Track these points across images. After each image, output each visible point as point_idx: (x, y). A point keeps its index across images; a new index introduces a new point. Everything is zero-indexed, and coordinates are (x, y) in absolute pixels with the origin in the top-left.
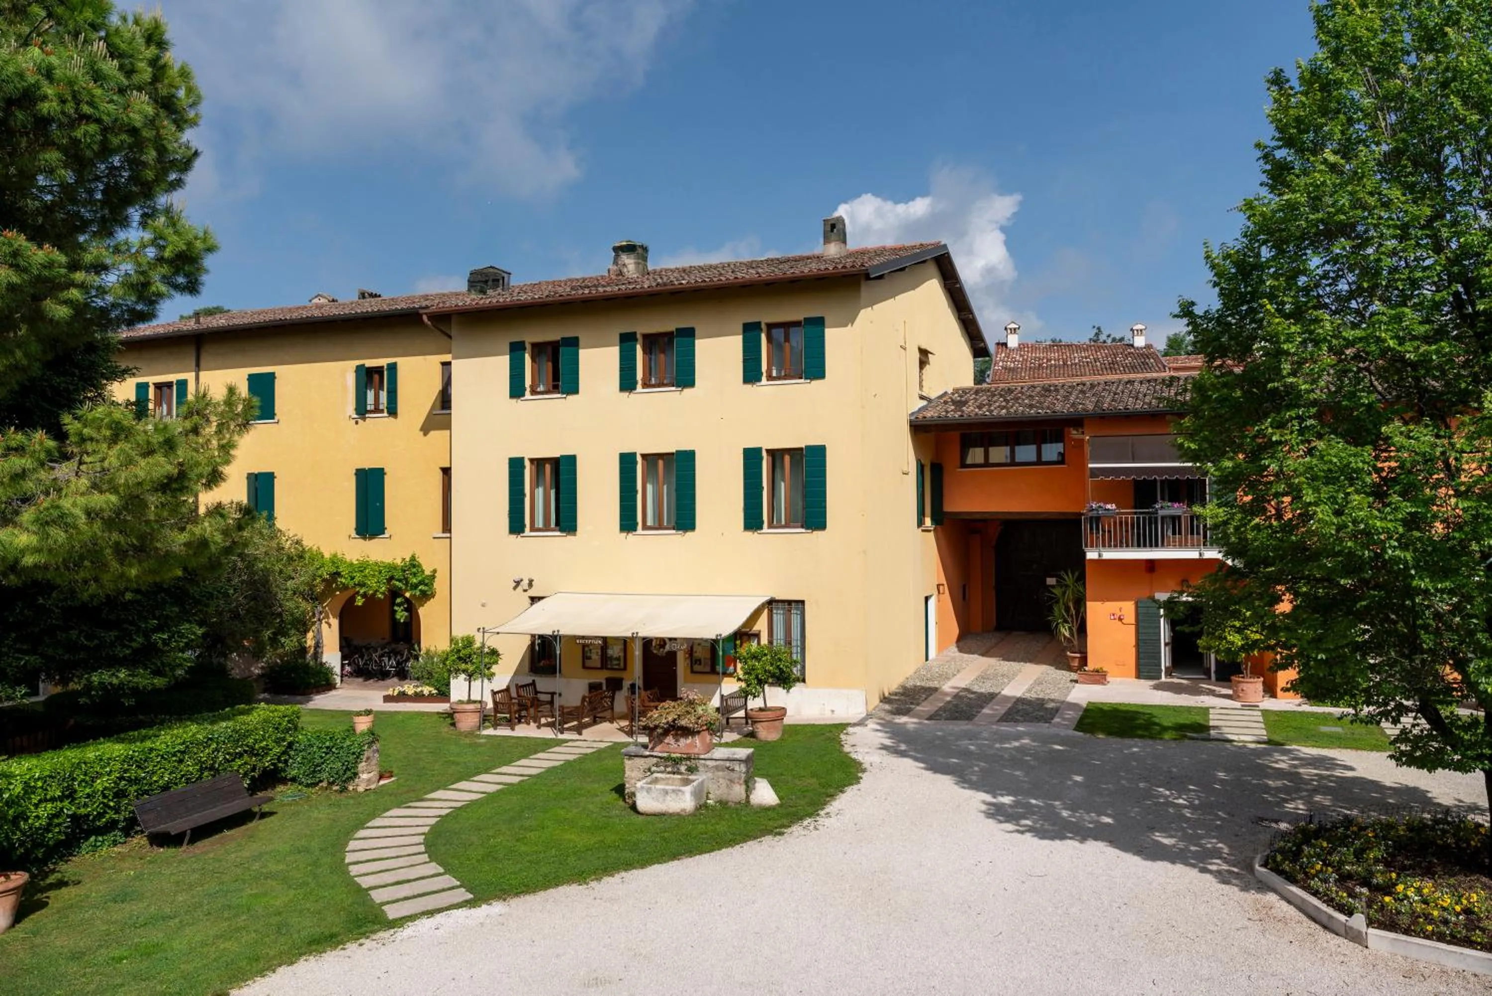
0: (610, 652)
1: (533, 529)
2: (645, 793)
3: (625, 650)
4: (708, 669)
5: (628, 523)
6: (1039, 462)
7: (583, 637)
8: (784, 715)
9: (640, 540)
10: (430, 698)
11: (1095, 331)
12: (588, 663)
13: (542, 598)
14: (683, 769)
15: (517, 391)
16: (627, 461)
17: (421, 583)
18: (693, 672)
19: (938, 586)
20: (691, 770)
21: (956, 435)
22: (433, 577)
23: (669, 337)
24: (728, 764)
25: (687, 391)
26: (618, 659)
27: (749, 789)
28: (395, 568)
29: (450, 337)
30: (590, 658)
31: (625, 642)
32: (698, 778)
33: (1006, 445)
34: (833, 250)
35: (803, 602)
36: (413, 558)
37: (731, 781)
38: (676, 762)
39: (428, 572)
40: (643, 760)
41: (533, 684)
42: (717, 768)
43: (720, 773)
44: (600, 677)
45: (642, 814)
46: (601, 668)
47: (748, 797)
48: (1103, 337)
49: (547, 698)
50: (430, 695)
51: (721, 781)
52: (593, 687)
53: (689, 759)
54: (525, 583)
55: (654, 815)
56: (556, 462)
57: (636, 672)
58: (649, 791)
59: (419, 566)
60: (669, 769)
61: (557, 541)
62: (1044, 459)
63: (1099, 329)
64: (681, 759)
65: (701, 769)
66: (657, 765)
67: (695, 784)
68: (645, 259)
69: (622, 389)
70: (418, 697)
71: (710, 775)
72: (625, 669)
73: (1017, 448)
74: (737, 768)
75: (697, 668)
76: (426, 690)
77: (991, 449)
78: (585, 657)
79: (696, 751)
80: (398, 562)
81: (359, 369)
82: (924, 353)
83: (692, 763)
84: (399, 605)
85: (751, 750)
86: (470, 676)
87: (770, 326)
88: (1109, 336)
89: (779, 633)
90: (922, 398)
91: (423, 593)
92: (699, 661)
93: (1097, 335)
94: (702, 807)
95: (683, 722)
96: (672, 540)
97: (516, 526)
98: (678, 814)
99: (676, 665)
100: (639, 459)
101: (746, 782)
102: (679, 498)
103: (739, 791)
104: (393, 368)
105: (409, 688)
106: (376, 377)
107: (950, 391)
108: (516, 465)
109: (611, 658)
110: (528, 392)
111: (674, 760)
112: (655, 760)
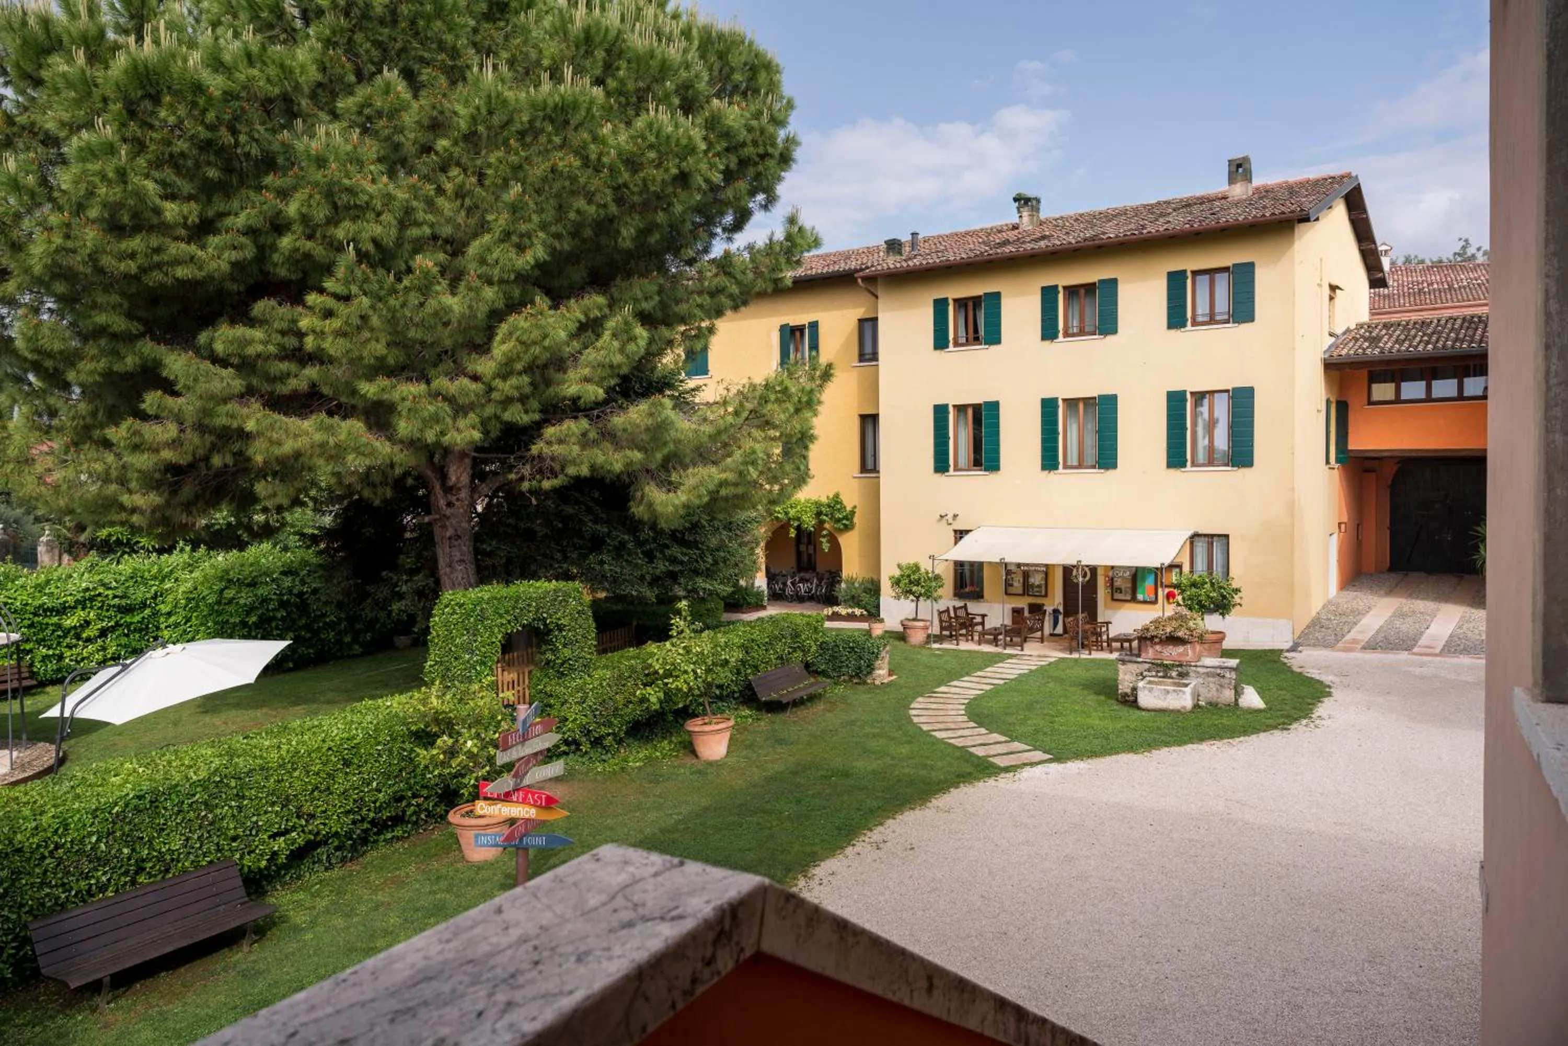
0: (1032, 580)
1: (956, 469)
2: (1146, 692)
3: (1046, 579)
4: (1129, 598)
5: (1050, 461)
6: (1461, 397)
7: (1027, 565)
8: (1223, 639)
9: (1061, 478)
10: (861, 618)
11: (1462, 243)
12: (1011, 590)
13: (967, 532)
14: (1174, 674)
15: (941, 343)
16: (1049, 407)
17: (846, 518)
18: (1113, 599)
19: (1340, 524)
20: (1182, 675)
21: (1364, 373)
22: (853, 513)
23: (1090, 288)
24: (1219, 671)
25: (1110, 338)
26: (1039, 586)
27: (1238, 693)
28: (822, 505)
29: (877, 297)
30: (1012, 585)
31: (1047, 570)
32: (1193, 682)
33: (1421, 379)
34: (1239, 191)
35: (1227, 536)
36: (837, 495)
37: (1221, 686)
38: (1167, 668)
39: (849, 509)
40: (1135, 666)
41: (965, 607)
42: (1208, 674)
43: (1211, 679)
44: (1023, 603)
45: (1143, 710)
46: (1023, 594)
47: (1236, 700)
48: (1470, 251)
49: (978, 619)
50: (862, 615)
51: (1211, 685)
52: (1017, 612)
53: (1181, 666)
54: (950, 517)
55: (1155, 710)
56: (977, 408)
57: (1055, 600)
58: (1150, 690)
59: (841, 503)
60: (1161, 674)
61: (979, 480)
62: (1465, 394)
63: (1466, 241)
64: (1173, 665)
65: (1192, 674)
66: (1149, 670)
67: (1191, 686)
68: (1038, 210)
69: (1044, 338)
70: (851, 617)
71: (1201, 680)
72: (1046, 596)
73: (1434, 383)
74: (1228, 675)
75: (1118, 596)
76: (858, 612)
77: (1403, 384)
78: (1008, 584)
79: (1188, 658)
80: (824, 500)
81: (783, 328)
82: (1333, 288)
83: (1184, 669)
84: (824, 536)
85: (1237, 661)
86: (918, 598)
87: (1195, 273)
88: (1479, 249)
89: (1201, 564)
90: (1331, 335)
91: (845, 526)
92: (1119, 590)
93: (1464, 248)
94: (1196, 706)
95: (1180, 634)
96: (1095, 478)
97: (941, 465)
98: (1179, 711)
99: (1096, 593)
100: (1060, 403)
101: (1235, 688)
102: (1101, 439)
103: (1228, 695)
104: (814, 326)
105: (842, 610)
106: (798, 334)
107: (1353, 327)
108: (940, 412)
109: (1032, 586)
110: (951, 344)
111: (1166, 666)
112: (1147, 666)
